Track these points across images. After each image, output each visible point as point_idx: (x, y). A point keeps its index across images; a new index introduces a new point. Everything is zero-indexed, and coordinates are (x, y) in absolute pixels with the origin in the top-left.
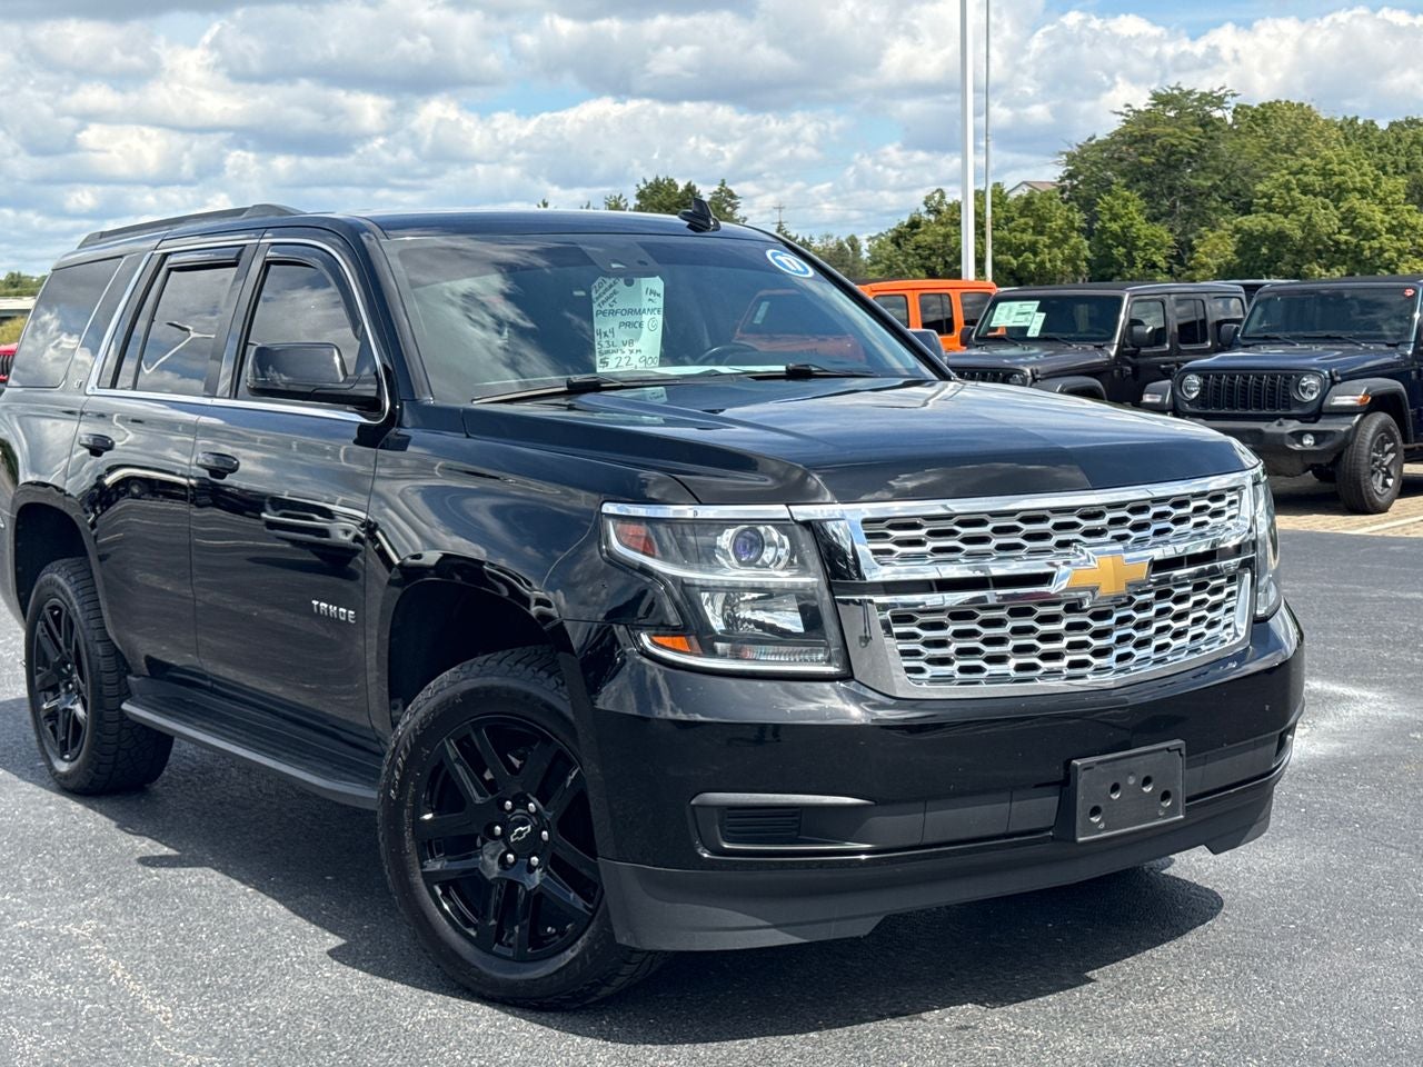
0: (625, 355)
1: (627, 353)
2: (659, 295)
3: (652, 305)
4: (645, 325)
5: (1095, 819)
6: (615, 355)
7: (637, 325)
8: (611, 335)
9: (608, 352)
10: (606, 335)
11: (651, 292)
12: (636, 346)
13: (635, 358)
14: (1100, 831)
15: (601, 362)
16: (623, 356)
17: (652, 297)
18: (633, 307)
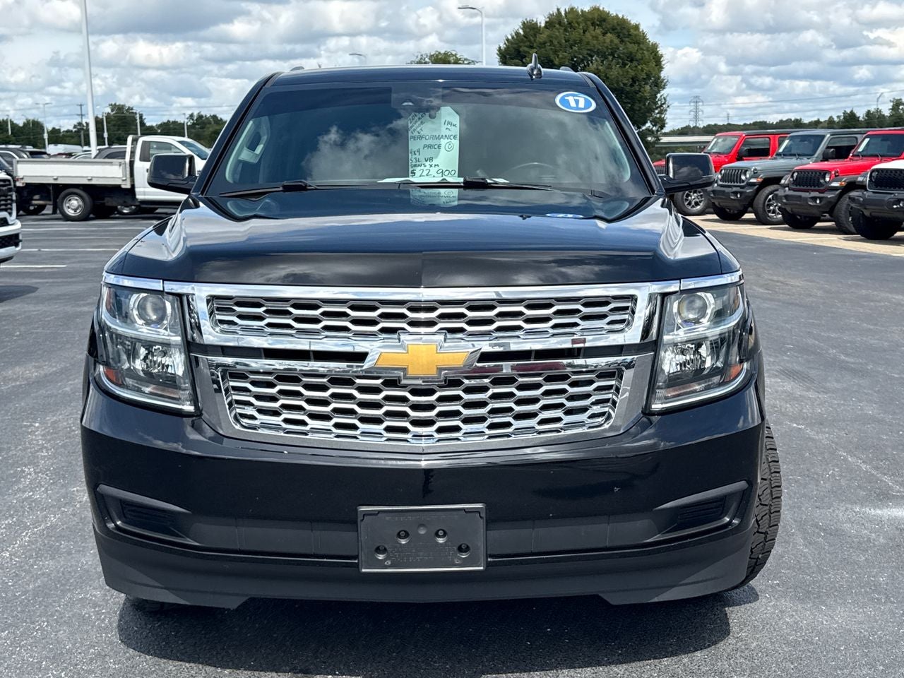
0: (426, 168)
1: (428, 167)
2: (454, 125)
3: (448, 133)
4: (442, 147)
5: (381, 557)
6: (419, 168)
7: (436, 147)
8: (418, 153)
9: (415, 166)
10: (415, 154)
11: (449, 123)
12: (434, 162)
13: (433, 171)
14: (386, 567)
15: (412, 173)
16: (425, 169)
17: (449, 126)
18: (434, 134)
